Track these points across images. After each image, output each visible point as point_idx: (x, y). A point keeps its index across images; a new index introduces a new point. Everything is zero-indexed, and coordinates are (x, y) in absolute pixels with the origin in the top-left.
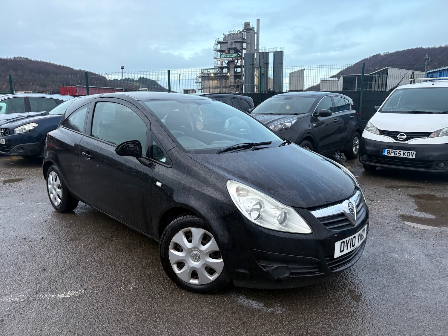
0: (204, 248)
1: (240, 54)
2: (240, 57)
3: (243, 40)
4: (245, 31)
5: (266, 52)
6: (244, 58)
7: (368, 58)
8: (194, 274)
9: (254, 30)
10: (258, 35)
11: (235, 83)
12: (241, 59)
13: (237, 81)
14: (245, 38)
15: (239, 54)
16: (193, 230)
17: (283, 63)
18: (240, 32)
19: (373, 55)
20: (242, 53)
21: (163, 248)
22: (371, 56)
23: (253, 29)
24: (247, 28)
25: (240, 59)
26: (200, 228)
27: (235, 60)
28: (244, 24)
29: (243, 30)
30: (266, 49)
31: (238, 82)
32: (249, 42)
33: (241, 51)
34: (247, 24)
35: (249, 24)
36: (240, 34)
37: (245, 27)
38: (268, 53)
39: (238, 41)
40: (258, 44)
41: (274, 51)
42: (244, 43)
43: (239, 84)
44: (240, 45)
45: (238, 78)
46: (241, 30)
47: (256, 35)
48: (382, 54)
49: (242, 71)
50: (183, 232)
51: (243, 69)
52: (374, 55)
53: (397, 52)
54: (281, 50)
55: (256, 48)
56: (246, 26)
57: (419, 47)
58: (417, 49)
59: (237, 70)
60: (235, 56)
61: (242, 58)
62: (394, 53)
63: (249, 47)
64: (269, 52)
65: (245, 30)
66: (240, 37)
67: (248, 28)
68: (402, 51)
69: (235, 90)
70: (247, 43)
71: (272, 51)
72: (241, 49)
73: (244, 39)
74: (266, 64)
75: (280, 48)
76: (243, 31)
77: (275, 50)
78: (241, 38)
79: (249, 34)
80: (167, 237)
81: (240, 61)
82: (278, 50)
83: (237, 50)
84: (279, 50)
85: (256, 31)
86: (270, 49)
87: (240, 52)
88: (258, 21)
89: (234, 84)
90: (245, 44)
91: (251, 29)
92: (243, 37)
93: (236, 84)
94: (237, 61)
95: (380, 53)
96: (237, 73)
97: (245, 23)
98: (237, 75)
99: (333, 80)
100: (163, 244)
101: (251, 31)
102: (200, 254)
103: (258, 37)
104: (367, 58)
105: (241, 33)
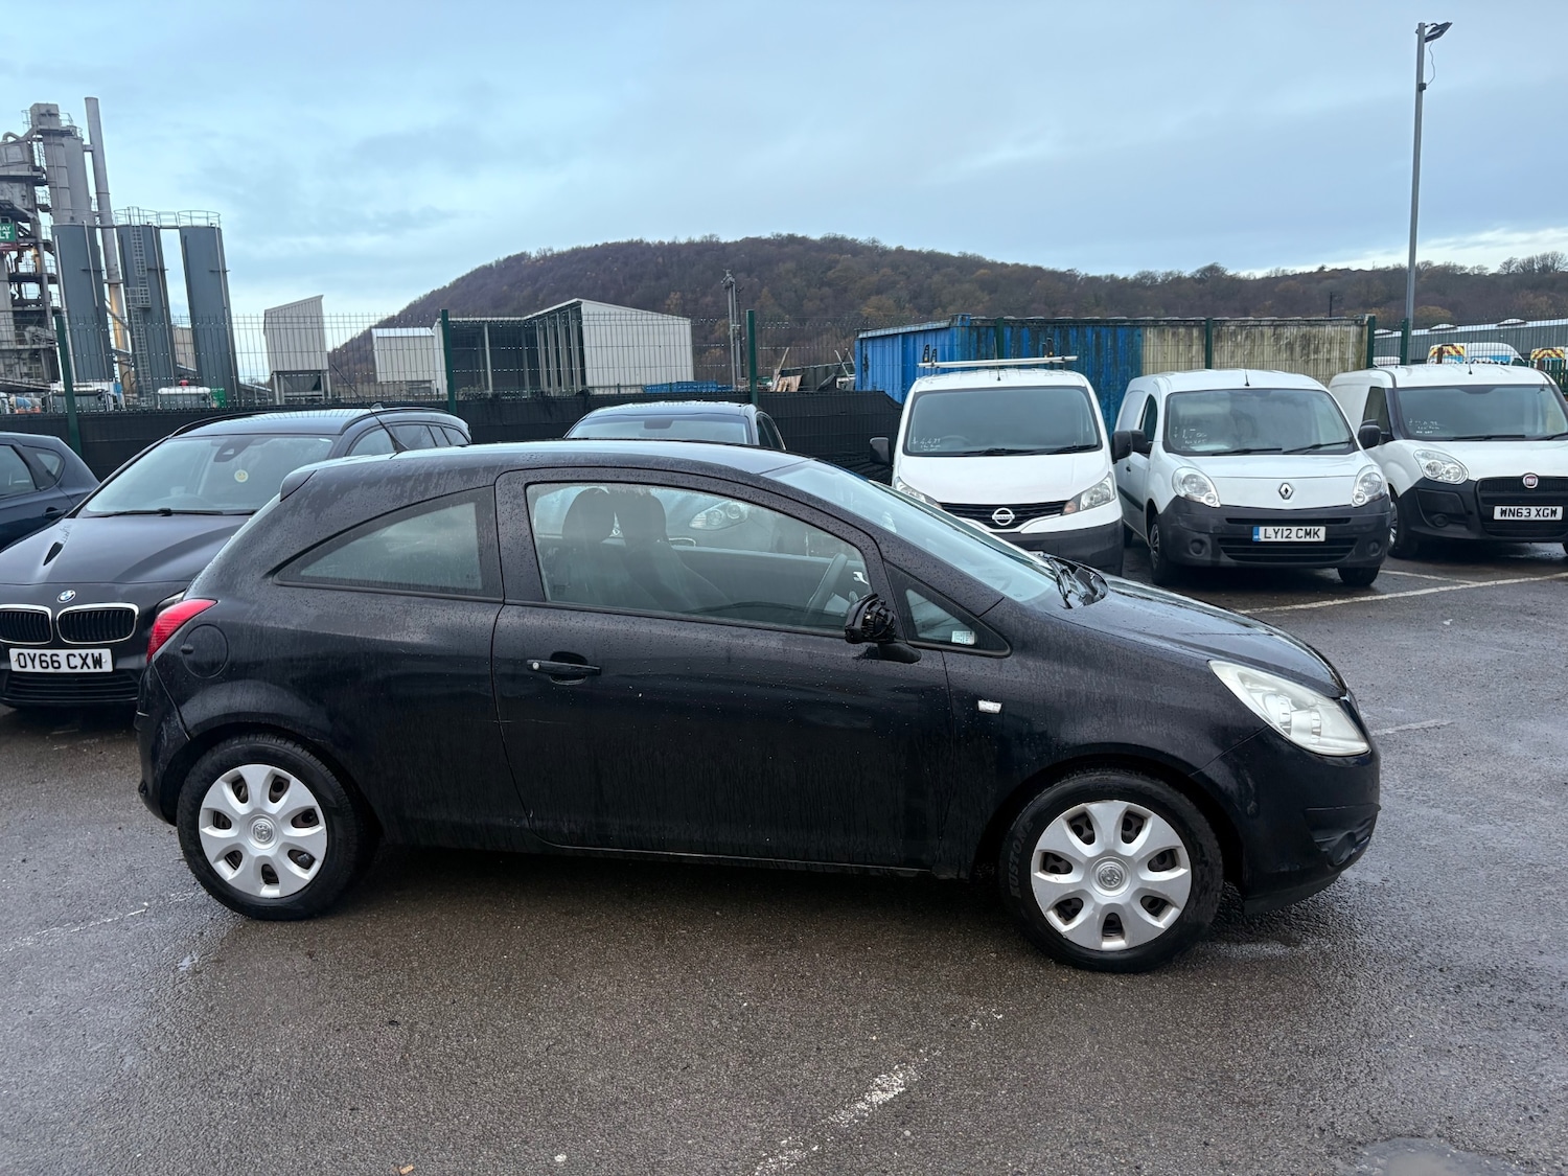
0: (1131, 849)
1: (27, 226)
2: (33, 240)
3: (35, 174)
4: (40, 136)
5: (147, 227)
6: (48, 246)
7: (494, 265)
8: (1112, 924)
9: (77, 139)
10: (99, 158)
11: (22, 341)
12: (37, 248)
13: (27, 336)
14: (44, 165)
15: (21, 228)
16: (1094, 808)
17: (225, 272)
18: (18, 142)
19: (506, 256)
20: (36, 224)
21: (1013, 874)
22: (501, 259)
23: (76, 134)
24: (47, 125)
25: (29, 247)
26: (1111, 799)
27: (8, 252)
28: (31, 109)
29: (31, 132)
30: (146, 213)
31: (36, 338)
32: (63, 181)
33: (30, 215)
34: (43, 111)
35: (53, 112)
36: (16, 149)
37: (36, 123)
38: (158, 229)
39: (12, 173)
40: (102, 193)
41: (182, 225)
42: (42, 183)
43: (43, 346)
44: (24, 193)
45: (31, 323)
46: (21, 134)
47: (88, 156)
48: (533, 255)
49: (44, 295)
50: (1064, 819)
51: (53, 288)
52: (509, 257)
53: (576, 252)
54: (210, 221)
55: (94, 208)
56: (43, 119)
57: (636, 238)
58: (630, 244)
59: (20, 292)
60: (7, 233)
61: (42, 245)
62: (568, 252)
63: (66, 201)
64: (161, 227)
65: (38, 133)
66: (20, 158)
67: (53, 127)
68: (590, 249)
69: (25, 370)
70: (53, 185)
71: (174, 224)
72: (30, 207)
73: (38, 169)
74: (153, 274)
75: (205, 215)
76: (29, 138)
77: (185, 222)
78: (24, 163)
79: (60, 153)
80: (1023, 841)
81: (29, 254)
82: (197, 222)
83: (14, 209)
84: (203, 223)
85: (87, 142)
86: (162, 217)
87: (27, 220)
88: (92, 104)
89: (20, 347)
90: (46, 188)
91: (69, 133)
92: (33, 161)
93: (27, 347)
94: (14, 254)
95: (528, 252)
96: (22, 302)
97: (37, 105)
98: (26, 309)
99: (404, 334)
100: (1014, 863)
101: (65, 140)
102: (1122, 869)
103: (100, 166)
104: (491, 265)
105: (25, 143)
